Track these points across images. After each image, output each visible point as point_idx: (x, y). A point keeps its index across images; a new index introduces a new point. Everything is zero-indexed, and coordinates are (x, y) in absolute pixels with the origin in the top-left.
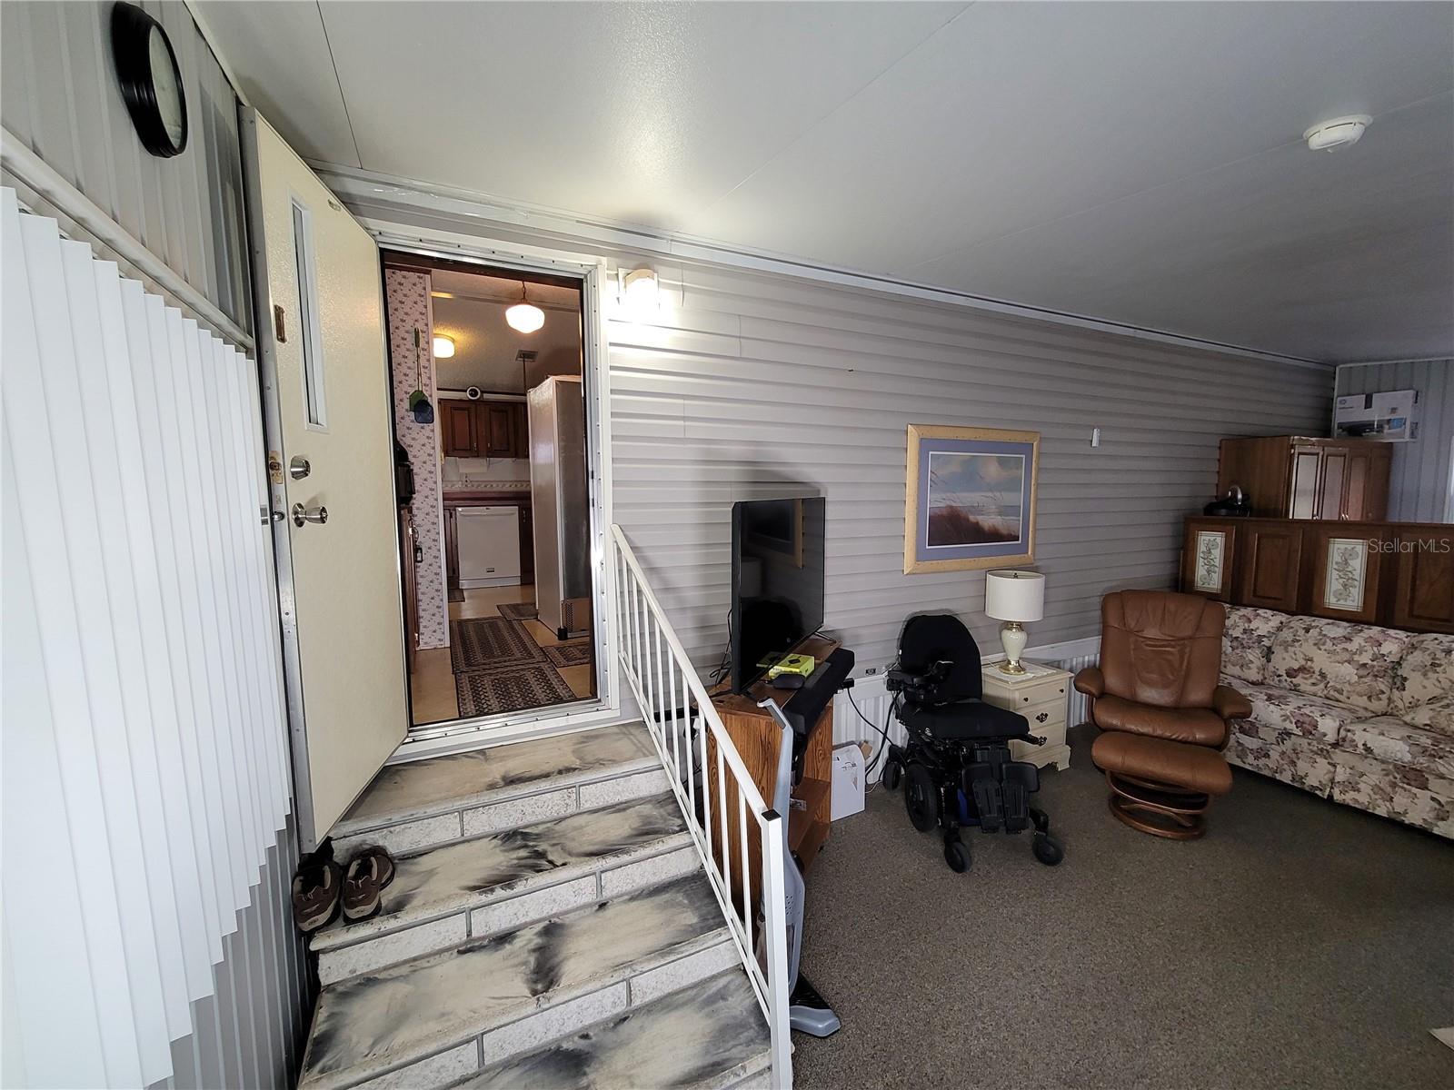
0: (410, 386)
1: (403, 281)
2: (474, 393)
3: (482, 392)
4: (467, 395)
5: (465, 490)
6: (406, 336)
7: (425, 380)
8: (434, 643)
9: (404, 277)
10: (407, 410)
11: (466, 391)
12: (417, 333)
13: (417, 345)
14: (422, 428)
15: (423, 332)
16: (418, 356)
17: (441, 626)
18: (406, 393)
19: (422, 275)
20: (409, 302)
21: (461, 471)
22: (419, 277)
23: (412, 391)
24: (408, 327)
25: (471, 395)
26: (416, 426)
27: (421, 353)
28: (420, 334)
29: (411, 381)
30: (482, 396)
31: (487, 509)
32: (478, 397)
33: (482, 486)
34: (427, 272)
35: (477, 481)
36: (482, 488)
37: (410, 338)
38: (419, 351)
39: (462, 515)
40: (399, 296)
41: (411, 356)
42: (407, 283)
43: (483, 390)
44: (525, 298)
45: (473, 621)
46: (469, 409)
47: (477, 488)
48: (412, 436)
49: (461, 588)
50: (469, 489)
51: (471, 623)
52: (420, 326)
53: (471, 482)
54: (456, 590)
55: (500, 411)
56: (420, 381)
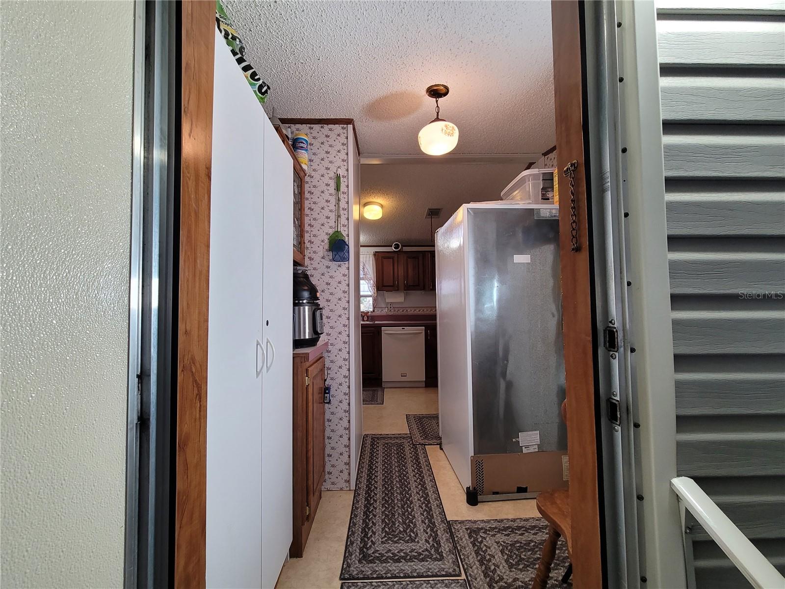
0: (331, 227)
1: (329, 133)
2: (397, 246)
3: (403, 246)
4: (393, 248)
5: (390, 313)
6: (329, 182)
7: (343, 221)
9: (330, 130)
10: (327, 250)
11: (391, 246)
12: (338, 179)
13: (338, 189)
14: (339, 266)
15: (343, 177)
18: (327, 234)
19: (345, 126)
20: (333, 152)
21: (387, 301)
22: (343, 128)
23: (331, 231)
24: (332, 174)
25: (395, 248)
26: (334, 265)
28: (341, 179)
29: (332, 224)
30: (402, 248)
31: (403, 329)
32: (399, 249)
33: (401, 311)
34: (349, 121)
35: (397, 308)
36: (400, 313)
37: (333, 184)
38: (339, 195)
39: (385, 333)
40: (326, 147)
41: (333, 200)
42: (333, 135)
43: (403, 244)
44: (438, 118)
45: (384, 438)
46: (393, 258)
47: (397, 312)
48: (330, 274)
49: (383, 387)
50: (392, 313)
51: (382, 442)
52: (341, 172)
53: (393, 308)
54: (379, 389)
55: (414, 258)
56: (339, 222)
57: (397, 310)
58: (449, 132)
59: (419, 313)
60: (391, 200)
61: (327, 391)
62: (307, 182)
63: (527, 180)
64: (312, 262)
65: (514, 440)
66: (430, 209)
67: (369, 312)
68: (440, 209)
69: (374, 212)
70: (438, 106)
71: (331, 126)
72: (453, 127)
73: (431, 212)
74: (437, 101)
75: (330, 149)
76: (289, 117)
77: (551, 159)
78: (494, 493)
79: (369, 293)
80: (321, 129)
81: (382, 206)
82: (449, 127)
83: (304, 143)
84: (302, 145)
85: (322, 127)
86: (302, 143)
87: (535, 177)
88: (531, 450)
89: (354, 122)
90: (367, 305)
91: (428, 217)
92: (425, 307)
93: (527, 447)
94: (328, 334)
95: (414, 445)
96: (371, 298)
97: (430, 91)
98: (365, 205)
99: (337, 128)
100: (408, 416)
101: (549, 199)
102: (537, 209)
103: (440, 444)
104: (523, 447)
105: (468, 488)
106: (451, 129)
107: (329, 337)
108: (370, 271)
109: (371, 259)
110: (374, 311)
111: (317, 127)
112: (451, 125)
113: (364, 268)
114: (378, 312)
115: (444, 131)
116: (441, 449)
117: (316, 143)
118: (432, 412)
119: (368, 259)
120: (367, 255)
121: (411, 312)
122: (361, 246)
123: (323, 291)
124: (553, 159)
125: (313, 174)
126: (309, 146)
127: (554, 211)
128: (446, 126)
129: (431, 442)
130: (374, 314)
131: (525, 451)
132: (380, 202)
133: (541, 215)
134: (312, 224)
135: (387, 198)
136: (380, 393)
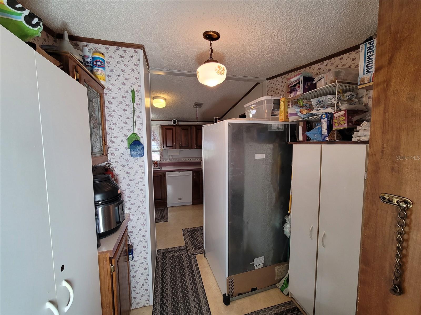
0: (128, 131)
1: (124, 54)
2: (175, 122)
3: (178, 121)
4: (172, 123)
6: (126, 95)
7: (138, 125)
8: (143, 303)
9: (125, 52)
10: (126, 148)
11: (172, 121)
12: (133, 93)
13: (133, 101)
15: (137, 91)
16: (134, 109)
17: (147, 292)
18: (126, 136)
19: (137, 50)
20: (127, 70)
21: (169, 155)
22: (135, 52)
23: (129, 134)
24: (127, 89)
25: (173, 123)
26: (132, 159)
27: (136, 107)
28: (136, 93)
29: (129, 128)
30: (178, 123)
31: (179, 173)
32: (176, 123)
33: (177, 160)
34: (140, 47)
35: (175, 158)
36: (177, 161)
37: (129, 96)
38: (134, 105)
39: (169, 176)
40: (121, 66)
41: (130, 110)
42: (127, 57)
43: (178, 120)
44: (211, 58)
45: (170, 252)
46: (172, 129)
47: (175, 161)
48: (129, 166)
49: (167, 206)
50: (172, 161)
51: (170, 255)
52: (136, 87)
53: (173, 158)
54: (165, 209)
55: (185, 129)
56: (135, 126)
57: (175, 159)
58: (221, 72)
59: (188, 161)
60: (172, 96)
61: (130, 253)
62: (107, 94)
63: (264, 103)
64: (114, 157)
65: (251, 264)
66: (196, 103)
67: (158, 161)
68: (202, 103)
69: (160, 103)
70: (211, 48)
71: (125, 49)
72: (224, 68)
73: (197, 105)
74: (211, 44)
75: (125, 68)
76: (86, 37)
77: (271, 83)
78: (239, 295)
79: (158, 150)
80: (117, 50)
81: (165, 99)
82: (221, 68)
83: (101, 62)
84: (99, 63)
85: (117, 49)
86: (99, 61)
87: (268, 101)
88: (260, 267)
89: (144, 48)
90: (156, 157)
91: (194, 107)
92: (191, 158)
93: (257, 266)
94: (130, 209)
95: (189, 256)
96: (159, 152)
97: (206, 35)
98: (154, 98)
99: (130, 51)
100: (184, 230)
101: (275, 116)
102: (270, 124)
103: (204, 253)
104: (256, 266)
105: (225, 295)
106: (222, 69)
107: (131, 211)
108: (157, 136)
109: (158, 129)
110: (161, 160)
111: (112, 48)
112: (222, 66)
113: (154, 135)
114: (163, 161)
115: (217, 71)
116: (205, 256)
117: (113, 62)
118: (198, 225)
119: (156, 129)
120: (156, 127)
121: (183, 161)
122: (152, 120)
123: (124, 178)
124: (272, 83)
125: (111, 87)
126: (106, 64)
127: (279, 126)
128: (219, 67)
129: (199, 251)
130: (161, 162)
131: (256, 268)
132: (164, 97)
133: (272, 128)
134: (113, 128)
135: (169, 95)
136: (166, 211)
